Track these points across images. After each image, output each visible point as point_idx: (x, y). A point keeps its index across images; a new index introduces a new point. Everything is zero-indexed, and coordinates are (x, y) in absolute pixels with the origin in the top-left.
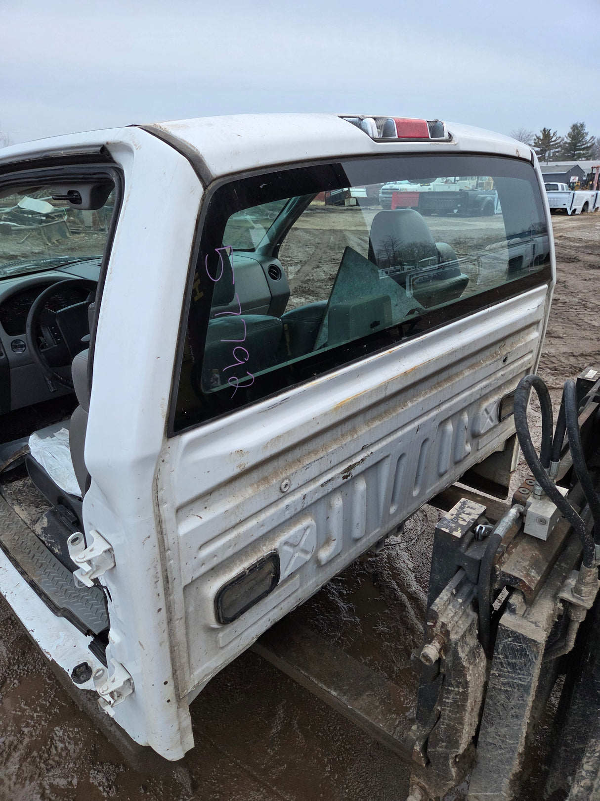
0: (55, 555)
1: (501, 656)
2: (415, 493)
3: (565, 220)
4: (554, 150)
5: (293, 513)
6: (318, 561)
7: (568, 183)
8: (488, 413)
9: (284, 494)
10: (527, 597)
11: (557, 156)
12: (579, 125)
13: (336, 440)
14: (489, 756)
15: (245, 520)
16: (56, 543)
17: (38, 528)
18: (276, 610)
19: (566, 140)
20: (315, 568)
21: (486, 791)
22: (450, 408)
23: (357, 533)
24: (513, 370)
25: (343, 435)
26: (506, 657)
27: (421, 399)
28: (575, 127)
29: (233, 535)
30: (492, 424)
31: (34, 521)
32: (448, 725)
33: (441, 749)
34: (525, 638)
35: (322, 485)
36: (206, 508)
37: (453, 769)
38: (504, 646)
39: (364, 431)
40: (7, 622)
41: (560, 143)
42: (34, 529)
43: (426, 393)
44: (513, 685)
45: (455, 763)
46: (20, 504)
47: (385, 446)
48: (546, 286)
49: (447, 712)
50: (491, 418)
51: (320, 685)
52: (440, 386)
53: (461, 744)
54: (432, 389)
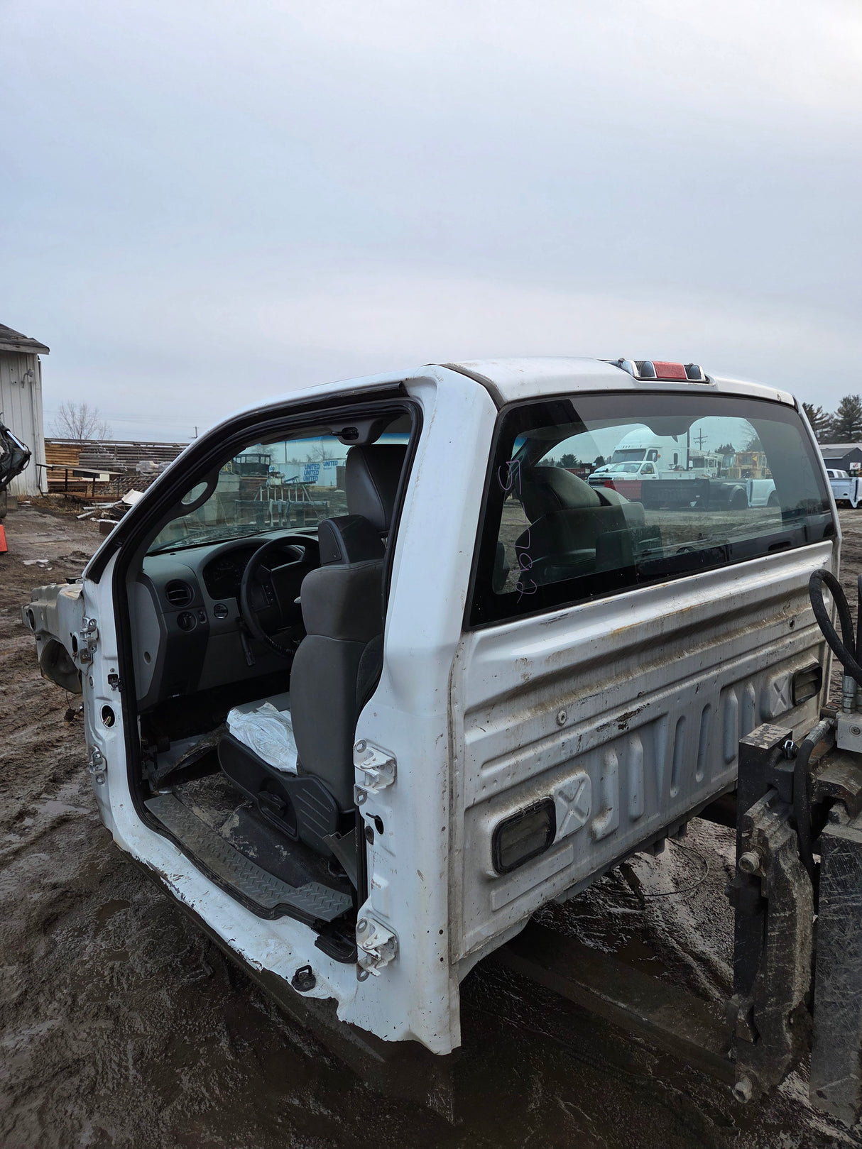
0: (251, 859)
1: (828, 876)
2: (699, 778)
3: (848, 514)
4: (821, 431)
5: (569, 755)
6: (592, 833)
7: (848, 471)
8: (778, 691)
9: (562, 729)
10: (849, 806)
11: (826, 437)
12: (852, 398)
13: (610, 679)
14: (830, 1023)
15: (523, 747)
16: (251, 844)
17: (226, 830)
18: (548, 884)
19: (836, 417)
20: (589, 843)
21: (832, 1081)
22: (732, 671)
23: (635, 810)
24: (802, 640)
25: (617, 675)
26: (835, 875)
27: (699, 651)
28: (846, 401)
29: (511, 761)
30: (785, 708)
31: (218, 824)
32: (776, 969)
33: (770, 1009)
34: (852, 843)
35: (598, 729)
36: (488, 722)
37: (788, 1035)
38: (831, 860)
39: (639, 674)
40: (167, 969)
41: (828, 421)
42: (220, 831)
43: (703, 646)
44: (846, 910)
45: (789, 1025)
46: (199, 806)
47: (662, 699)
48: (830, 542)
49: (774, 951)
50: (783, 699)
51: (604, 997)
52: (719, 641)
53: (794, 991)
54: (709, 643)
